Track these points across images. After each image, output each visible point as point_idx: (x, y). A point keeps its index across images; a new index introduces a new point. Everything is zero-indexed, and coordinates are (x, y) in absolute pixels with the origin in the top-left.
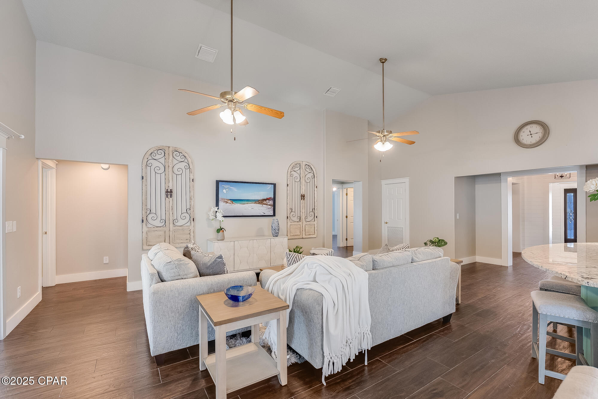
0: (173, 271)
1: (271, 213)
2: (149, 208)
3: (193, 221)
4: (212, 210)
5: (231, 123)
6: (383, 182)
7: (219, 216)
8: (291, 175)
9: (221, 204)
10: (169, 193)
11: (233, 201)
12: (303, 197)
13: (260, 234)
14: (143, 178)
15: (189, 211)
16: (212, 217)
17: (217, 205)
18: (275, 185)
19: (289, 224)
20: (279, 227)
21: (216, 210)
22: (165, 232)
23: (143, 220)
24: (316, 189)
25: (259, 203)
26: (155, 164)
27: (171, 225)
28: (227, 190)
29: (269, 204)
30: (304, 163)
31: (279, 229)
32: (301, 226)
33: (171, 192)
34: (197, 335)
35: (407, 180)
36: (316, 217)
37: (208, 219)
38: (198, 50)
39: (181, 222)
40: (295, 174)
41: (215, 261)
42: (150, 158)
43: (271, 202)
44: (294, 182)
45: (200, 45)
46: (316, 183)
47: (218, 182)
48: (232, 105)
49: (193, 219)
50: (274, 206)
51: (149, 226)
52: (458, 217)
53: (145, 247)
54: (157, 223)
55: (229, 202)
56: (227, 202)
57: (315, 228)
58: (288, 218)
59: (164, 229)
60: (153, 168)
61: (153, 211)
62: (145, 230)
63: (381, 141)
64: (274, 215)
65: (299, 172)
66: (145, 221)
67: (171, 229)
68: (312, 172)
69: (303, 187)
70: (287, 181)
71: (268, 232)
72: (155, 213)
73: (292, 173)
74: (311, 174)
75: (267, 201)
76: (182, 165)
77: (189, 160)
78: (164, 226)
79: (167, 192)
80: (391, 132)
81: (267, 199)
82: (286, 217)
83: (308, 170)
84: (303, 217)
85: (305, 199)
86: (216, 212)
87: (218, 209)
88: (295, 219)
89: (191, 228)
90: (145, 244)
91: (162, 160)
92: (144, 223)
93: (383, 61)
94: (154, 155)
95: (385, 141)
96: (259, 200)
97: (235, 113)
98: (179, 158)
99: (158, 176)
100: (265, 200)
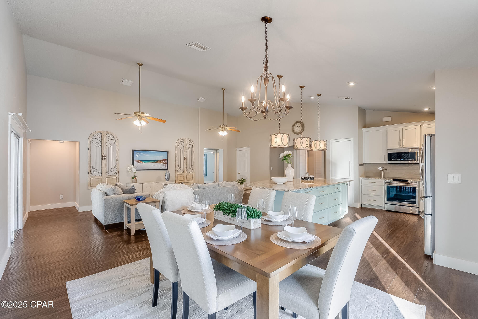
0: (112, 191)
1: (166, 168)
2: (92, 165)
3: (118, 172)
4: (129, 167)
5: (139, 125)
6: (238, 149)
7: (134, 170)
8: (178, 146)
9: (135, 163)
10: (104, 157)
11: (142, 161)
12: (185, 158)
13: (159, 180)
14: (88, 149)
15: (115, 167)
16: (129, 170)
17: (133, 163)
18: (168, 152)
19: (177, 174)
20: (170, 176)
21: (132, 166)
22: (101, 179)
23: (88, 172)
24: (193, 154)
25: (158, 162)
26: (96, 141)
27: (105, 175)
28: (139, 155)
29: (164, 163)
30: (186, 139)
31: (170, 177)
32: (184, 175)
33: (105, 156)
34: (123, 218)
35: (248, 148)
36: (193, 170)
37: (127, 172)
38: (122, 81)
39: (111, 173)
40: (181, 146)
41: (131, 188)
42: (93, 138)
43: (166, 162)
44: (180, 150)
45: (123, 79)
46: (194, 151)
47: (133, 151)
48: (139, 117)
49: (118, 171)
50: (167, 164)
51: (92, 175)
52: (272, 169)
53: (89, 187)
54: (97, 174)
55: (140, 162)
56: (138, 162)
57: (193, 176)
58: (176, 171)
59: (101, 177)
60: (94, 143)
61: (94, 167)
62: (90, 177)
63: (222, 131)
64: (167, 169)
65: (183, 144)
66: (89, 172)
67: (105, 177)
68: (191, 144)
69: (186, 153)
70: (176, 149)
71: (163, 178)
72: (95, 168)
73: (179, 145)
74: (190, 146)
75: (163, 161)
76: (112, 142)
77: (116, 138)
78: (101, 175)
79: (103, 156)
80: (227, 126)
81: (163, 160)
82: (175, 170)
83: (189, 143)
84: (186, 170)
85: (187, 159)
86: (132, 167)
87: (133, 166)
88: (181, 171)
89: (117, 177)
90: (89, 185)
91: (100, 139)
92: (89, 174)
93: (224, 90)
94: (95, 136)
95: (224, 131)
96: (158, 161)
97: (141, 121)
98: (110, 138)
99: (97, 148)
100: (162, 160)
